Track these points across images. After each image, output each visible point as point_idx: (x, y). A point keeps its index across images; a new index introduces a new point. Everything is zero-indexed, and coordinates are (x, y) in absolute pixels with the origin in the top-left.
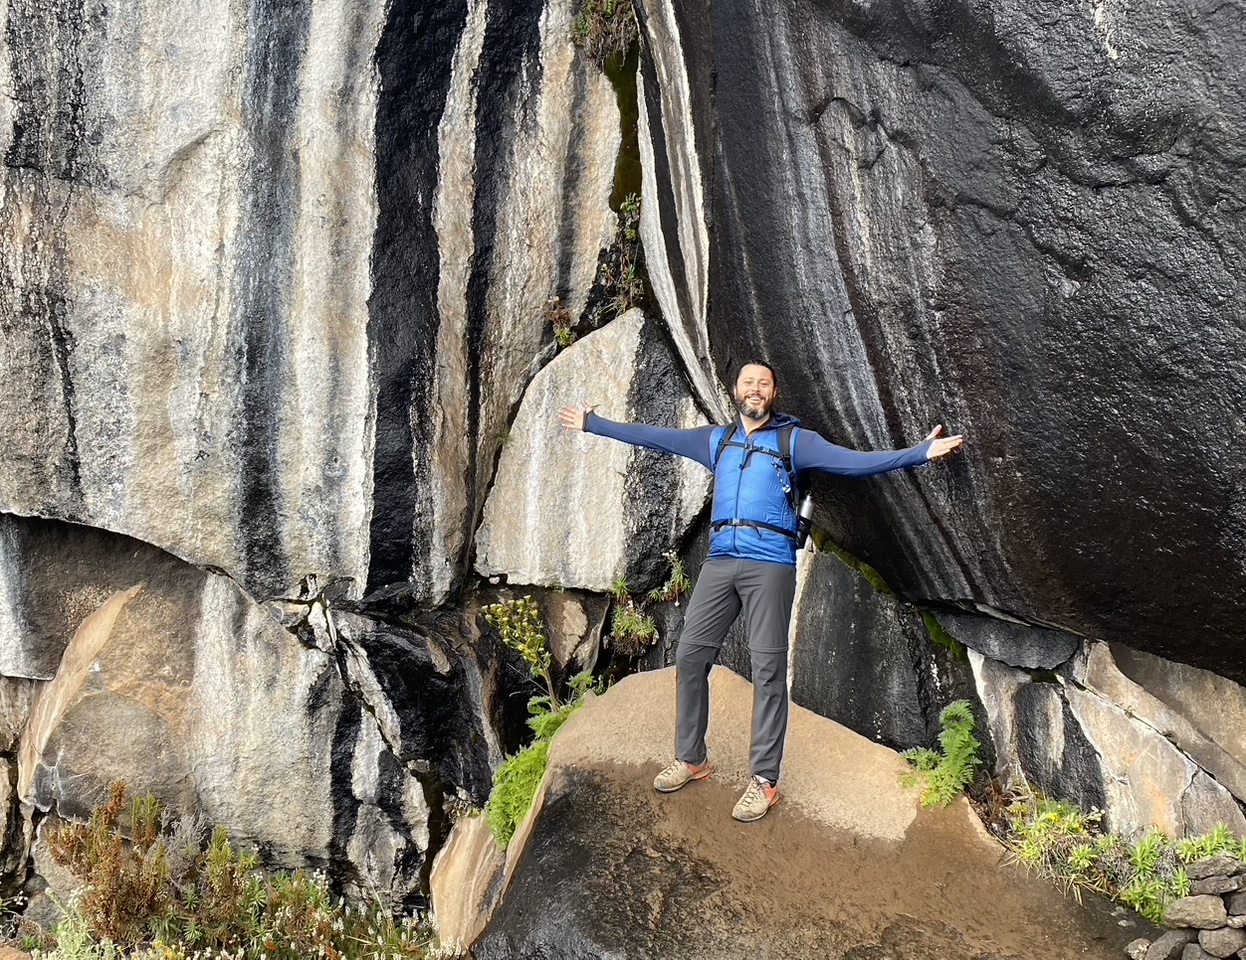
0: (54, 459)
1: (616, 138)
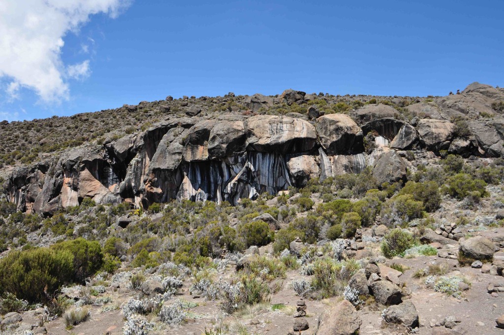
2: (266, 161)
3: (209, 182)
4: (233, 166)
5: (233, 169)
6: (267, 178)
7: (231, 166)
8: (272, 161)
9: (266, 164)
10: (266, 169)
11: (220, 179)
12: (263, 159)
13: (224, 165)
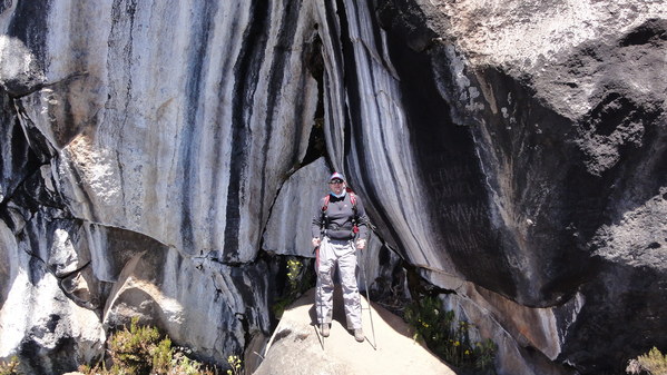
0: (118, 206)
9: (169, 15)
10: (160, 73)
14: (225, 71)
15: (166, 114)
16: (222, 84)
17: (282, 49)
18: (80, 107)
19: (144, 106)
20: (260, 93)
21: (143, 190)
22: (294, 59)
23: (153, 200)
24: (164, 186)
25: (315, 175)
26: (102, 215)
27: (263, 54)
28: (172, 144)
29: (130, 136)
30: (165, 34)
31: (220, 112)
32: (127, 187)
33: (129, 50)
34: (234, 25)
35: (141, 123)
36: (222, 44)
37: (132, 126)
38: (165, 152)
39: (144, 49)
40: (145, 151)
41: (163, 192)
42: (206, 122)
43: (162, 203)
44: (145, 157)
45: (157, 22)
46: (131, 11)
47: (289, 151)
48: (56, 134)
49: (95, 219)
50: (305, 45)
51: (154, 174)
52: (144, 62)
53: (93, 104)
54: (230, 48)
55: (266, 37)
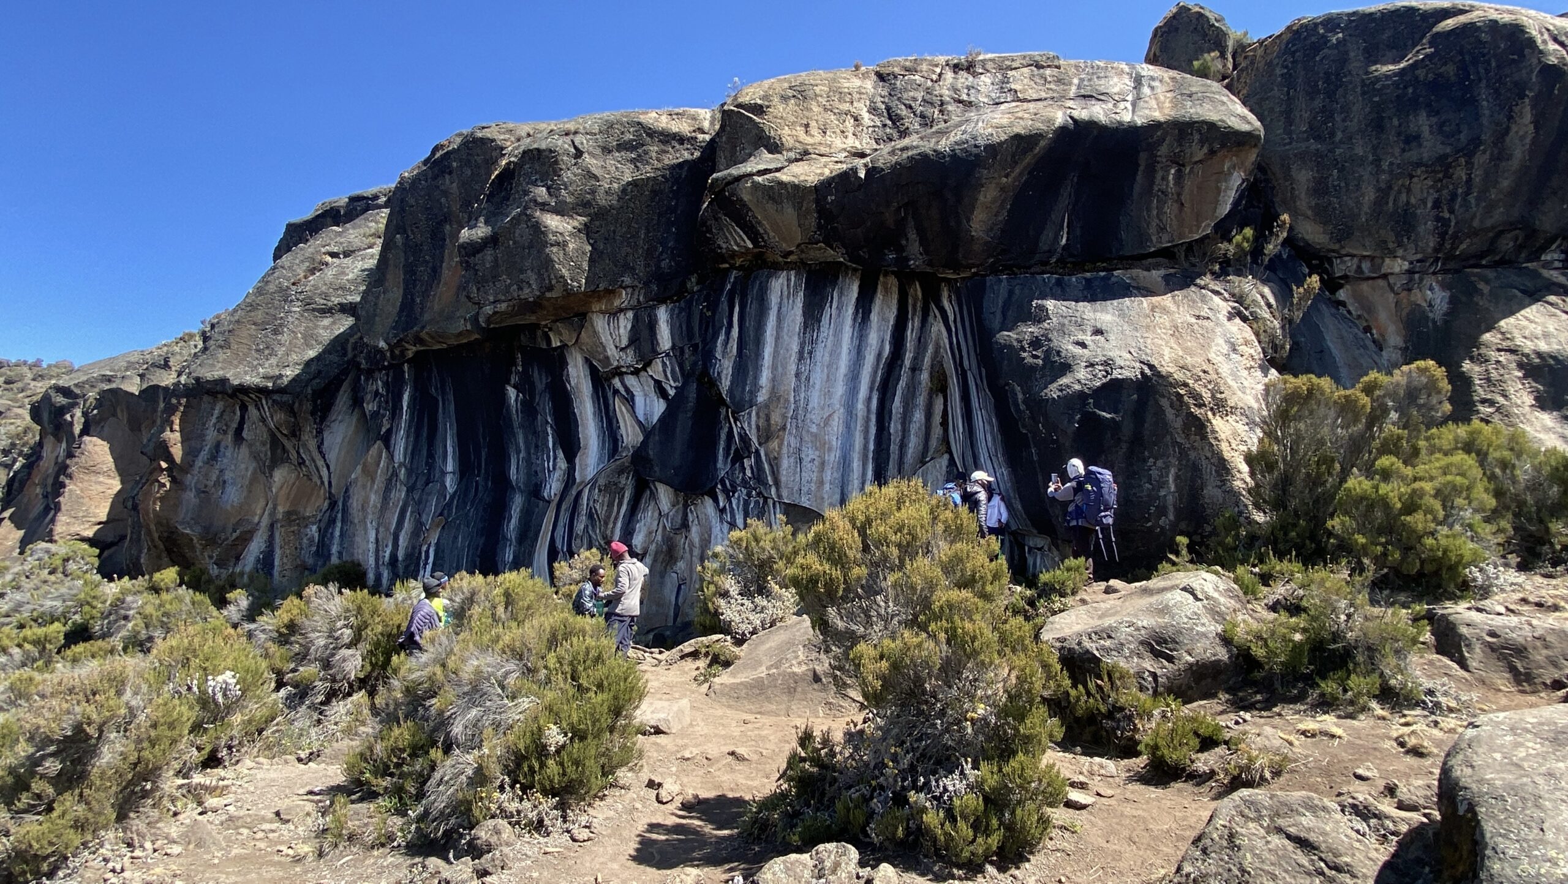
0: (796, 488)
1: (942, 407)
2: (838, 333)
3: (502, 487)
4: (631, 380)
5: (629, 399)
6: (833, 457)
7: (616, 382)
8: (879, 335)
9: (835, 353)
10: (828, 394)
11: (562, 464)
12: (812, 315)
13: (578, 376)
14: (871, 389)
15: (831, 422)
16: (869, 399)
17: (915, 369)
18: (776, 418)
19: (815, 416)
20: (897, 404)
21: (814, 476)
22: (925, 376)
23: (821, 483)
24: (829, 473)
25: (941, 467)
26: (785, 493)
27: (900, 375)
28: (834, 443)
29: (806, 438)
30: (832, 366)
31: (867, 420)
32: (803, 474)
33: (808, 379)
34: (879, 356)
35: (814, 429)
36: (870, 370)
37: (808, 431)
38: (830, 449)
39: (818, 377)
40: (816, 449)
41: (828, 476)
42: (858, 428)
43: (827, 487)
44: (817, 453)
45: (827, 358)
46: (810, 353)
47: (921, 448)
48: (759, 437)
49: (779, 496)
50: (932, 366)
51: (823, 464)
52: (817, 387)
53: (784, 417)
54: (875, 372)
55: (903, 361)
